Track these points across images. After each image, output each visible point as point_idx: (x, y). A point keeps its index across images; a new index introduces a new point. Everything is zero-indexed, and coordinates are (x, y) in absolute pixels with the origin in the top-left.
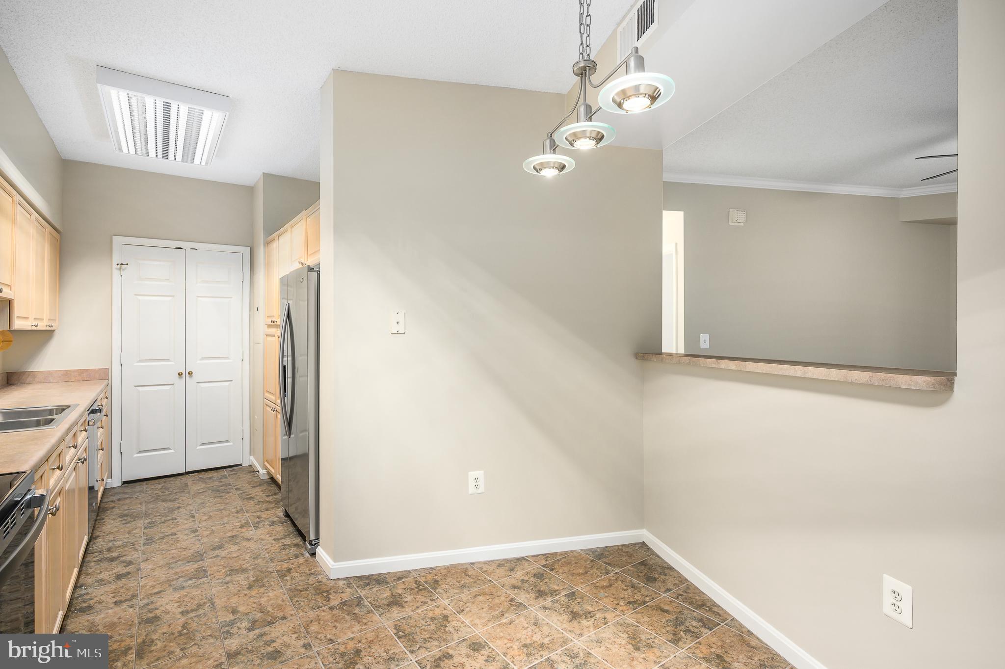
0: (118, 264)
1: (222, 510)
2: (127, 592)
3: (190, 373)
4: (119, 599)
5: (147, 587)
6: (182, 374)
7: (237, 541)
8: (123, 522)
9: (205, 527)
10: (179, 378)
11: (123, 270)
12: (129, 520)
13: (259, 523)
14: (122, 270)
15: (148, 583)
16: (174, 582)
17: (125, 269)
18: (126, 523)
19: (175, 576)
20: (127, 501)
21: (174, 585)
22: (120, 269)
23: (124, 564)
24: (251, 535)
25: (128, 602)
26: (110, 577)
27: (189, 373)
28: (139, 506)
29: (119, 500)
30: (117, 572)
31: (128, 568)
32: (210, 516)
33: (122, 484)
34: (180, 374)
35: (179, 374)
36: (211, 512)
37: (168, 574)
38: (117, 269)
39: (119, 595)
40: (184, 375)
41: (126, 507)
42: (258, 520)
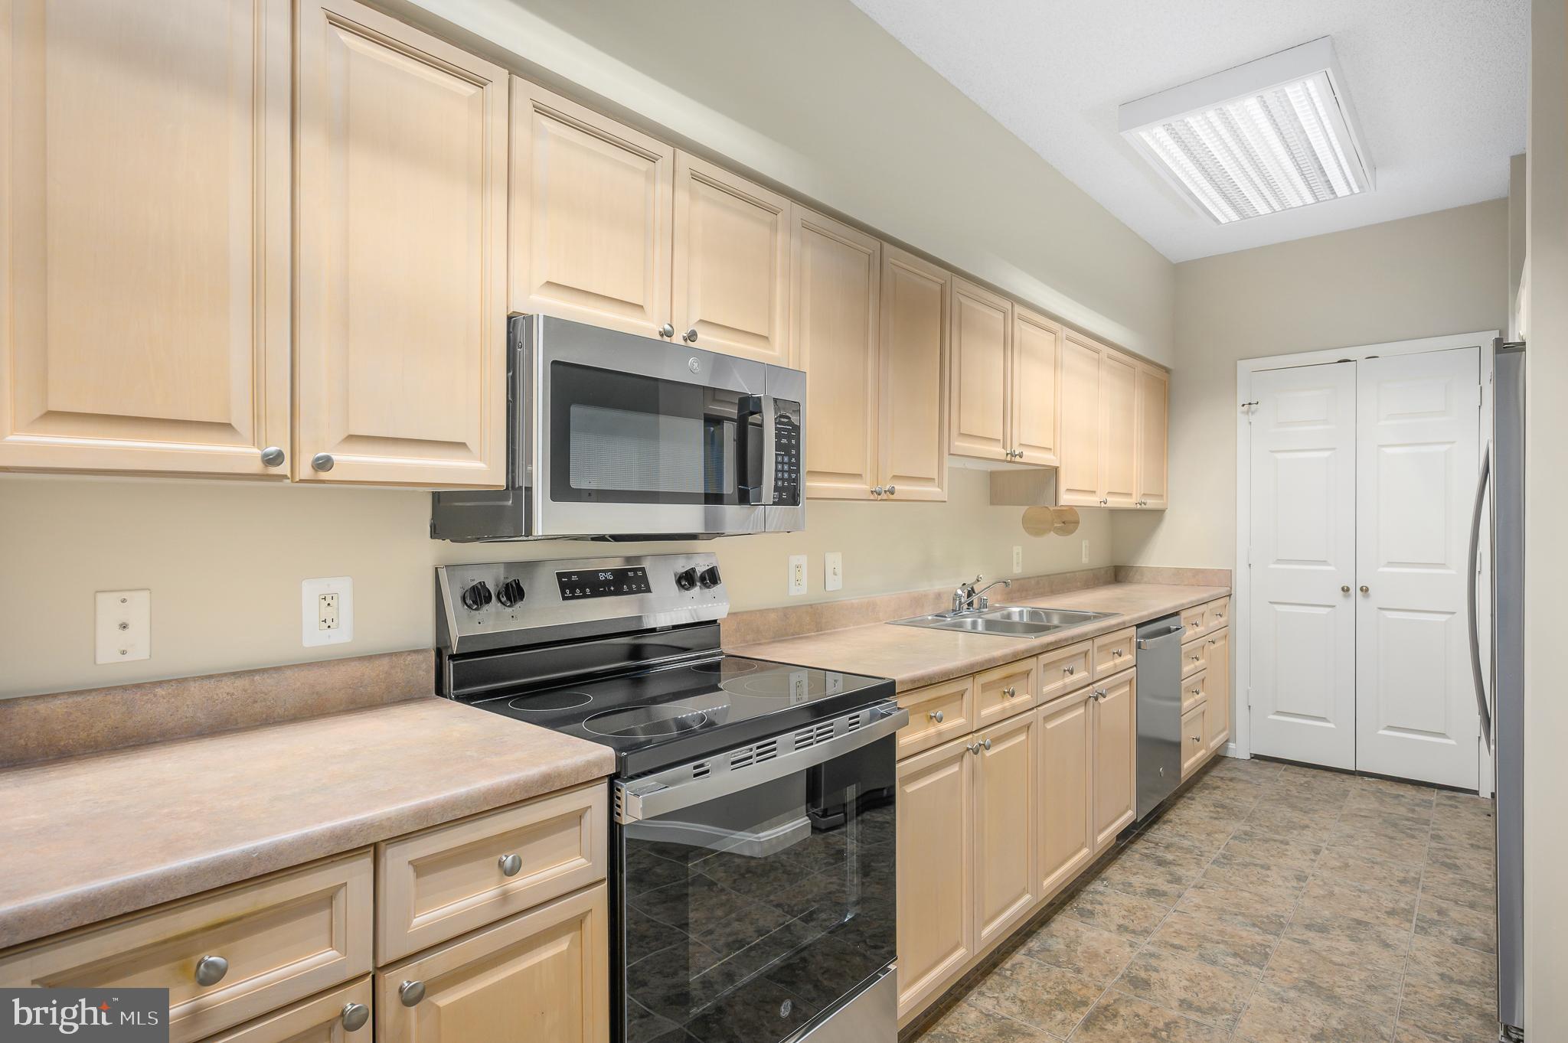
0: (1243, 405)
1: (1377, 863)
2: (1143, 921)
3: (1365, 590)
4: (1127, 924)
5: (1172, 930)
6: (1348, 590)
7: (1362, 936)
8: (1212, 814)
9: (1323, 880)
10: (1345, 596)
11: (1253, 413)
12: (1222, 815)
13: (1433, 923)
14: (1250, 414)
15: (1176, 923)
16: (1208, 945)
17: (1256, 410)
18: (1216, 818)
19: (1218, 935)
20: (1240, 786)
21: (1205, 949)
22: (1248, 413)
23: (1169, 877)
24: (1399, 940)
25: (1133, 935)
26: (1142, 885)
27: (1361, 589)
28: (1251, 799)
29: (1231, 780)
30: (1154, 885)
31: (1170, 885)
32: (1347, 865)
33: (1252, 758)
34: (1345, 590)
35: (1343, 589)
36: (1353, 858)
37: (1211, 926)
38: (1243, 412)
39: (1132, 918)
40: (1352, 591)
41: (1232, 794)
42: (1435, 916)
